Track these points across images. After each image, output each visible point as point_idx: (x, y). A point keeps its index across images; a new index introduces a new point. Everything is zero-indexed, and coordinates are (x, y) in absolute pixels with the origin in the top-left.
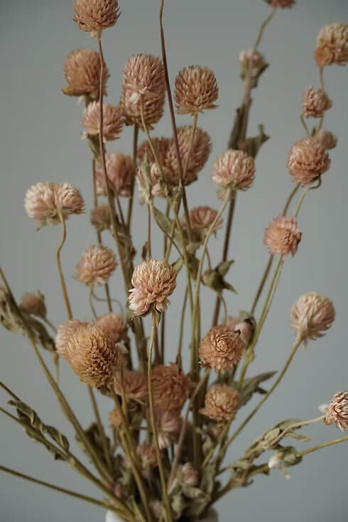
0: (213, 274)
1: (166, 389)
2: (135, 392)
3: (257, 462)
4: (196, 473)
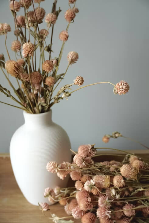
0: (47, 48)
1: (35, 78)
2: (27, 78)
3: (60, 96)
4: (45, 99)
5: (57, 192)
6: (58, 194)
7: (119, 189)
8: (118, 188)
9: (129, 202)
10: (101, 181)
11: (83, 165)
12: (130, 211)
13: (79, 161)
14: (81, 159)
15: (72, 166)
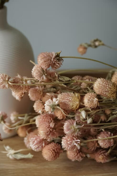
5: (15, 120)
6: (16, 122)
7: (91, 112)
8: (89, 109)
9: (105, 129)
10: (67, 99)
11: (43, 78)
12: (106, 141)
13: (37, 73)
14: (40, 70)
15: (28, 80)
